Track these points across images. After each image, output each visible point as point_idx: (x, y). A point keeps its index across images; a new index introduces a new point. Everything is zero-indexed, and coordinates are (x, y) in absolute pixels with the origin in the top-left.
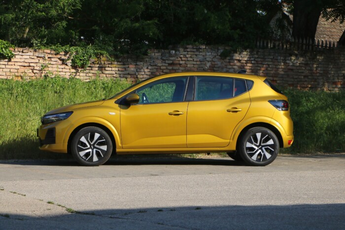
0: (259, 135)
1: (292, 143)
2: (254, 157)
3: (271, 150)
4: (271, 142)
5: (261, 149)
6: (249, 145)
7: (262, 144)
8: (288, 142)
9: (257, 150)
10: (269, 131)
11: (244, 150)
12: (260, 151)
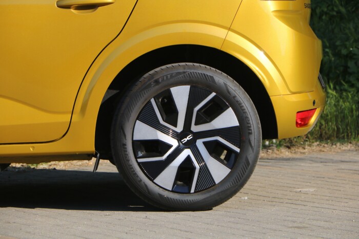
0: (181, 95)
1: (313, 120)
2: (167, 178)
3: (230, 151)
4: (228, 119)
5: (191, 145)
6: (143, 132)
7: (195, 128)
8: (293, 118)
9: (178, 152)
10: (222, 79)
11: (125, 150)
12: (187, 152)
